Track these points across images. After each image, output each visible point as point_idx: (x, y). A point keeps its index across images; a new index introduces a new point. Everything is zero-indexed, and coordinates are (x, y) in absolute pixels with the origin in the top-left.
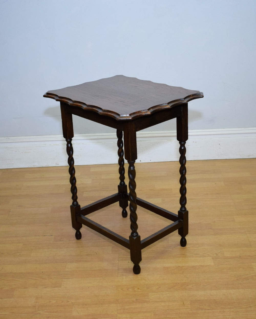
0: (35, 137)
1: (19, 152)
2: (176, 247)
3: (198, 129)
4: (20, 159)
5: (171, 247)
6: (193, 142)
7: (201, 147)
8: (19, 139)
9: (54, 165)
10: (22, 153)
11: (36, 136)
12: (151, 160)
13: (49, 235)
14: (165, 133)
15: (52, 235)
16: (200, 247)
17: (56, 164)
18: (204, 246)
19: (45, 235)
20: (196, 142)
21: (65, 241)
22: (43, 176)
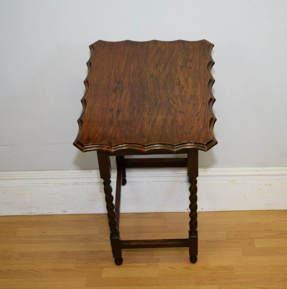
0: (32, 172)
1: (8, 193)
4: (10, 203)
6: (267, 185)
7: (277, 192)
8: (8, 176)
9: (60, 212)
10: (13, 194)
11: (33, 170)
12: (202, 209)
14: (225, 171)
17: (63, 211)
20: (270, 185)
22: (44, 232)
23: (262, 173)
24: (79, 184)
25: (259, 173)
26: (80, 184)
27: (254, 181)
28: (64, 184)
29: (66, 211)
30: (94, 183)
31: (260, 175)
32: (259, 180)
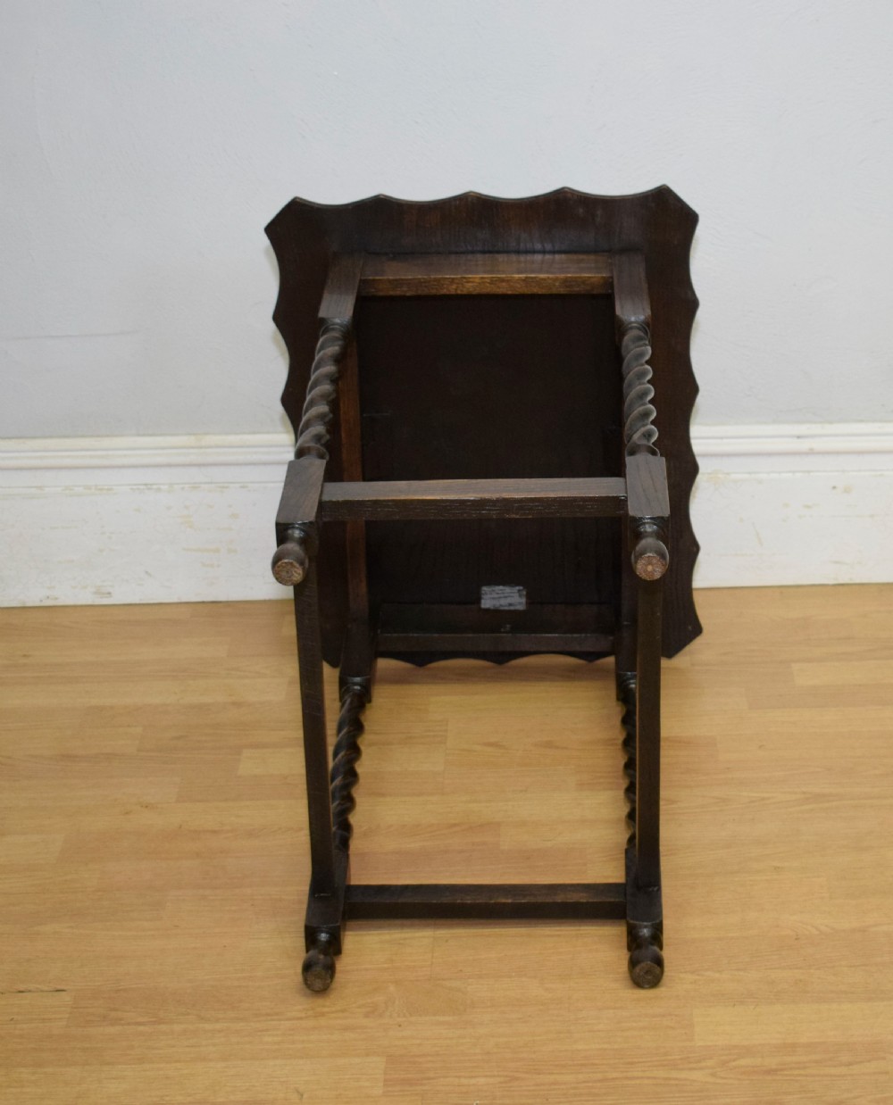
2: (734, 1060)
3: (862, 421)
5: (703, 1064)
6: (834, 488)
7: (872, 516)
9: (86, 597)
13: (42, 991)
15: (59, 987)
16: (861, 1062)
17: (96, 593)
18: (884, 1058)
19: (22, 987)
20: (847, 490)
21: (129, 1024)
22: (25, 656)
23: (817, 444)
24: (155, 487)
25: (805, 445)
26: (162, 487)
27: (790, 474)
28: (101, 490)
29: (109, 593)
30: (211, 483)
31: (811, 452)
32: (809, 472)
